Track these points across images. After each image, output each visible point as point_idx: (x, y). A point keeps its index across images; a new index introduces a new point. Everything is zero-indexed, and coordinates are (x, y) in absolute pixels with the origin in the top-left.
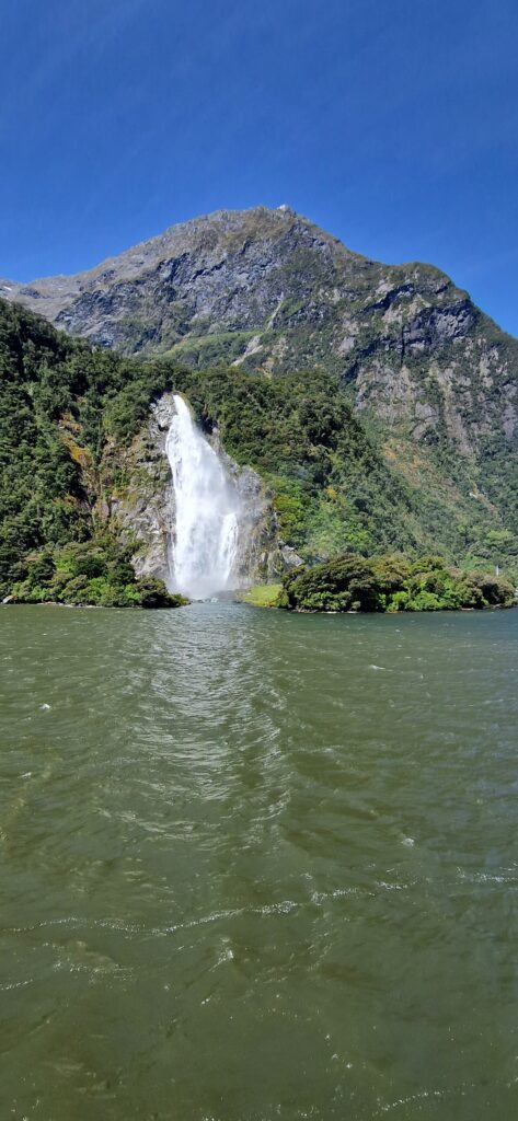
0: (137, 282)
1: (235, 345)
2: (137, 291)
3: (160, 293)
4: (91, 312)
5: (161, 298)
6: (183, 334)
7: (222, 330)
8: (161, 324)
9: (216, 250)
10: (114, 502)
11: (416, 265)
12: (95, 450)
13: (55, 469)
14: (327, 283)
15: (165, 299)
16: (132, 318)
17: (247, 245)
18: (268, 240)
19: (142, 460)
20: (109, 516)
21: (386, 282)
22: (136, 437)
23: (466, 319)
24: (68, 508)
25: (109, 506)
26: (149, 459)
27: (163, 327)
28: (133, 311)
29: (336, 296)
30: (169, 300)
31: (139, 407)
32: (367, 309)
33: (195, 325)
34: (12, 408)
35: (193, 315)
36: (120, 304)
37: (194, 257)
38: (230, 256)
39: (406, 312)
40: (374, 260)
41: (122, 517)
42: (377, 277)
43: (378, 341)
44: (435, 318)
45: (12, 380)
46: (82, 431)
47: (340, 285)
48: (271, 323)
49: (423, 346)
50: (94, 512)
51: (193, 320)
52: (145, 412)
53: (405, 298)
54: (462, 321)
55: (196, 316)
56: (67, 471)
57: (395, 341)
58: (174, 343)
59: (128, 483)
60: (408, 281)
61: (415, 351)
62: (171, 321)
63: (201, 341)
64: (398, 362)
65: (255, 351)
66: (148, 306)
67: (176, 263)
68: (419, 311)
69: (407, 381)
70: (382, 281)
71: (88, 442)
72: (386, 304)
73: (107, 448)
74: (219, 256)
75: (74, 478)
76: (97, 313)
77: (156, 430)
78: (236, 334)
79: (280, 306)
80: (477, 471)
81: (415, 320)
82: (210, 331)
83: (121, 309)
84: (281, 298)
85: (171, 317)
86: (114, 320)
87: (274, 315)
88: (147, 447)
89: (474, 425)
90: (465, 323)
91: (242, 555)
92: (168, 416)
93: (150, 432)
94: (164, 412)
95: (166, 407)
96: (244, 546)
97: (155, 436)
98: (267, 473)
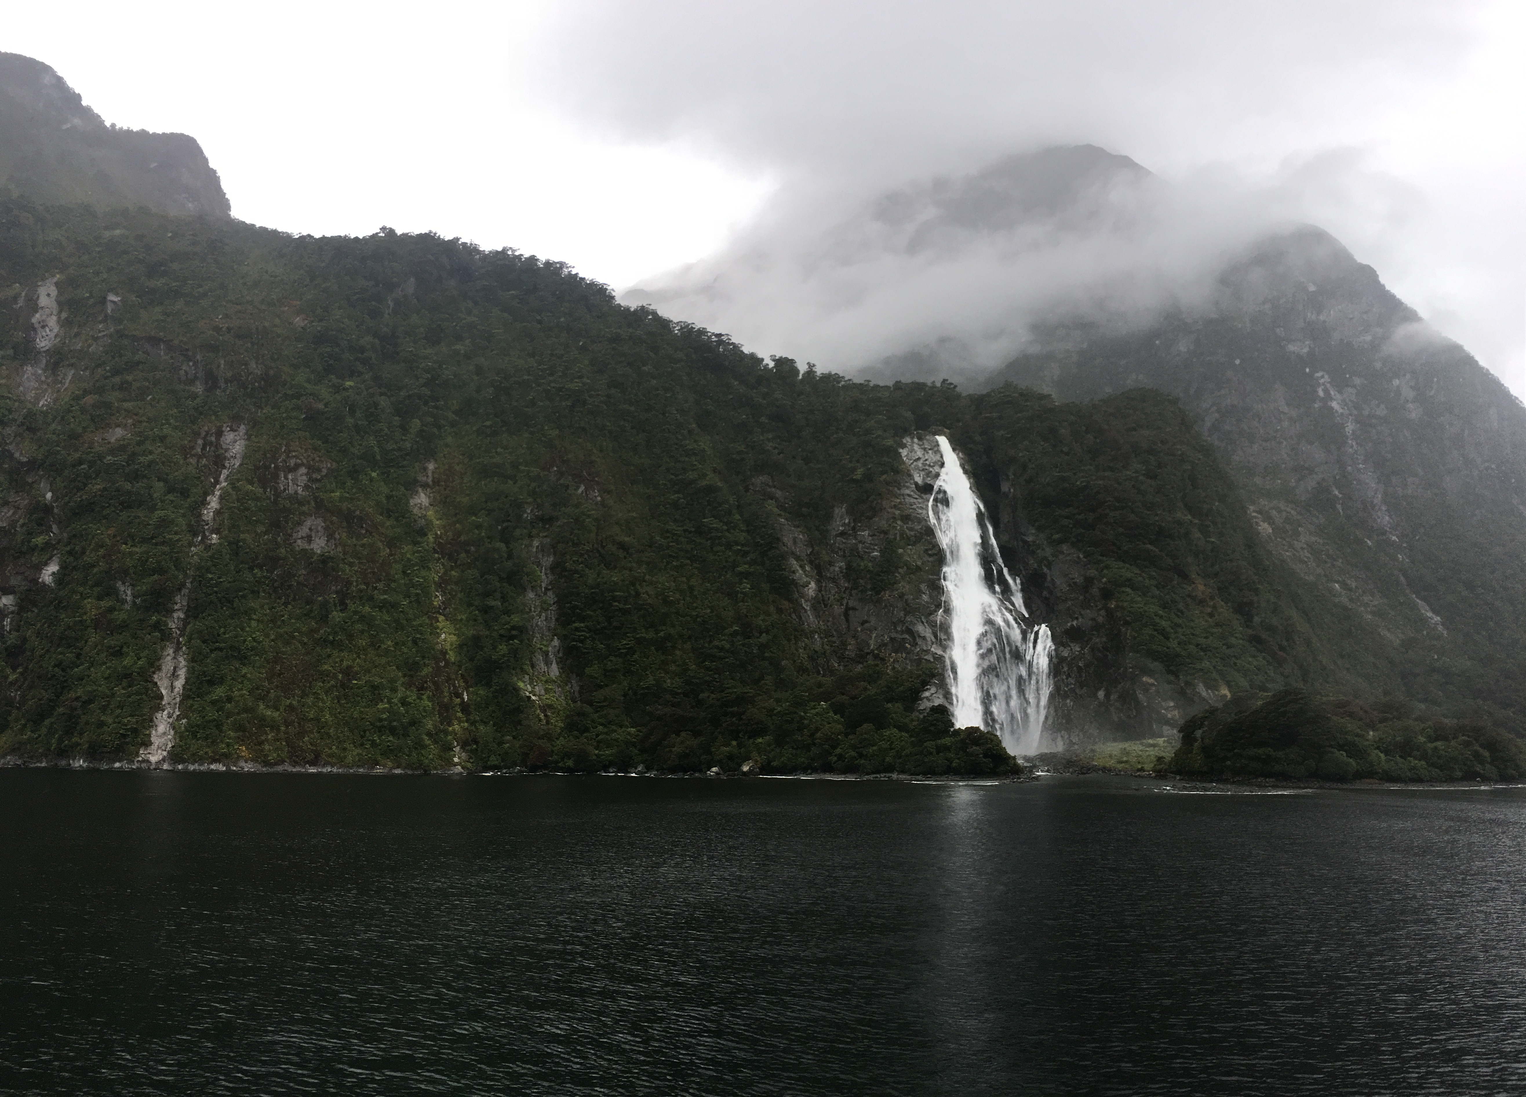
10: (853, 609)
22: (884, 503)
31: (884, 458)
52: (894, 463)
73: (837, 524)
77: (911, 490)
88: (902, 518)
91: (1065, 692)
92: (927, 467)
93: (903, 495)
94: (921, 461)
95: (924, 454)
96: (1068, 676)
97: (912, 500)
98: (1100, 558)
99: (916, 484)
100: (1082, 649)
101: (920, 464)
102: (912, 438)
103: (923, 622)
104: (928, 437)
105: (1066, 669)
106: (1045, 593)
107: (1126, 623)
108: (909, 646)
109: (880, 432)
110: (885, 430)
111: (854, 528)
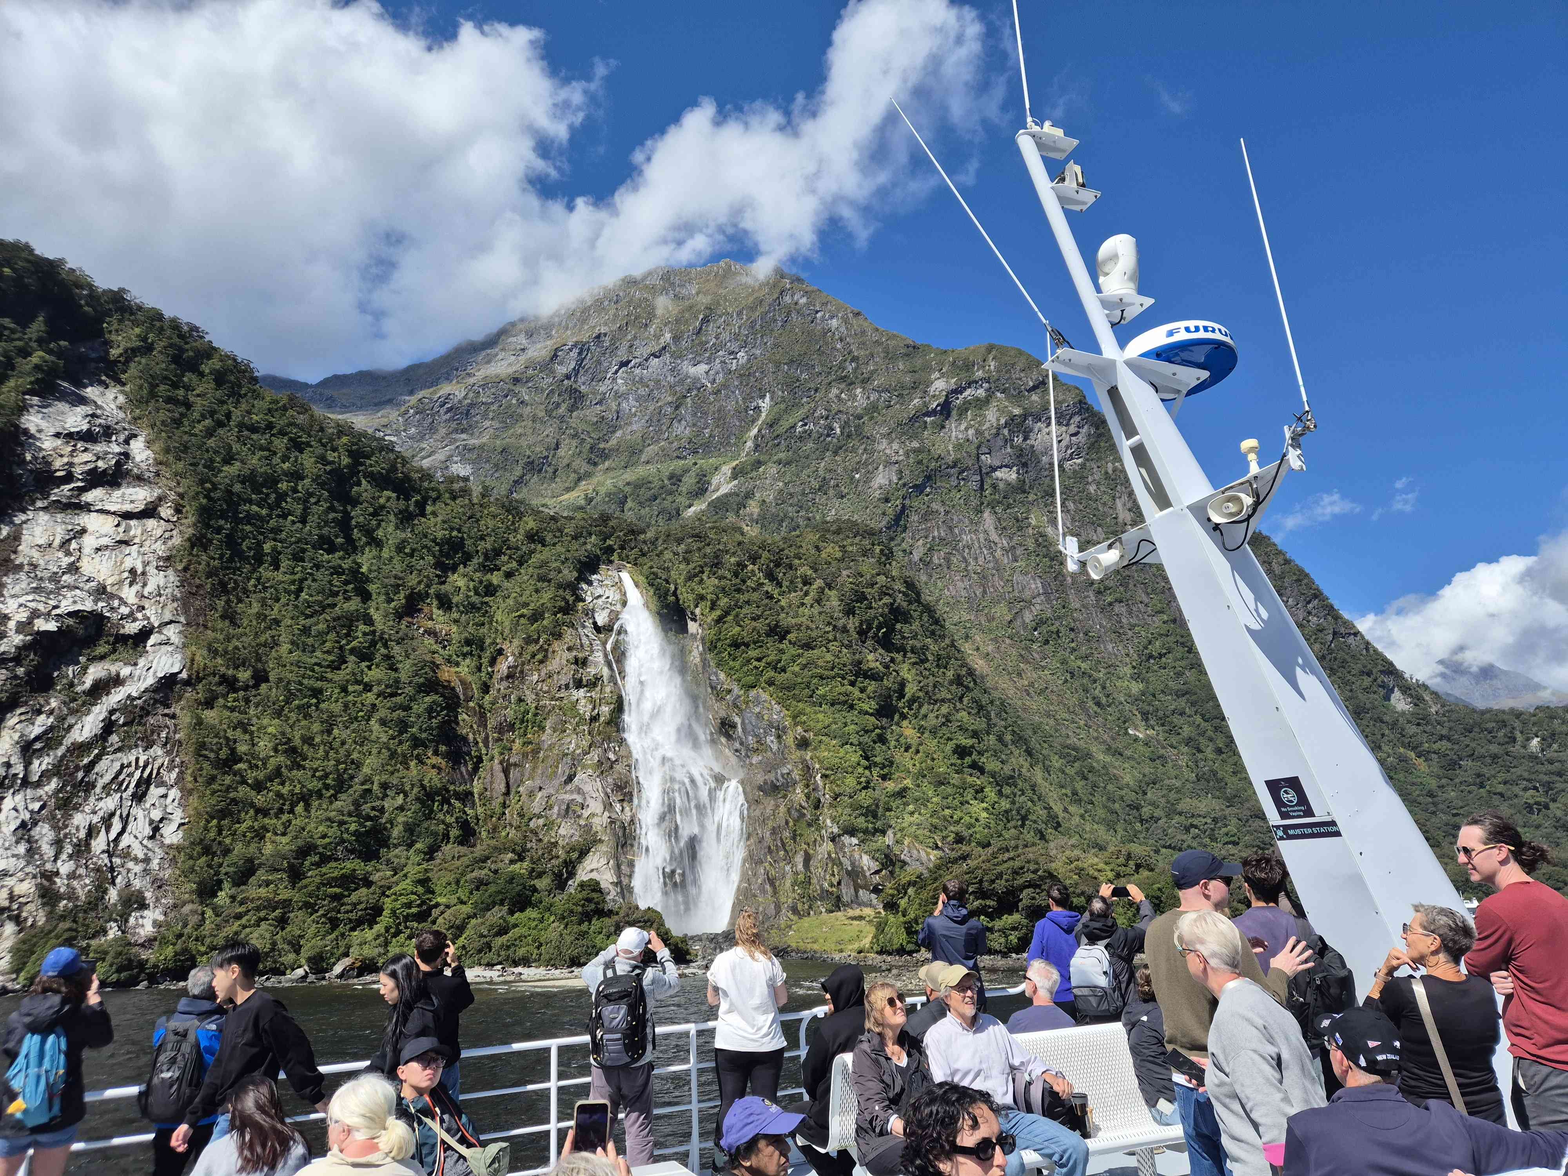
0: (516, 380)
1: (689, 481)
2: (516, 395)
3: (556, 398)
4: (433, 428)
5: (558, 405)
6: (595, 464)
7: (665, 455)
8: (557, 447)
9: (652, 330)
10: (515, 765)
11: (990, 349)
12: (479, 669)
13: (407, 708)
14: (843, 379)
15: (564, 407)
16: (507, 439)
17: (706, 320)
18: (740, 314)
19: (567, 687)
20: (507, 793)
21: (943, 375)
22: (556, 645)
23: (1084, 431)
24: (433, 778)
25: (506, 772)
26: (579, 684)
27: (561, 452)
28: (507, 427)
29: (860, 399)
30: (572, 409)
31: (561, 592)
32: (913, 419)
33: (617, 450)
34: (330, 601)
35: (614, 432)
36: (485, 416)
37: (613, 340)
38: (676, 338)
39: (981, 424)
40: (919, 342)
41: (531, 794)
42: (927, 368)
43: (938, 470)
44: (1031, 430)
45: (331, 550)
46: (455, 637)
47: (865, 381)
48: (750, 444)
49: (1014, 476)
50: (477, 787)
51: (613, 442)
52: (571, 599)
53: (978, 399)
54: (1075, 434)
55: (619, 434)
56: (430, 710)
57: (967, 469)
58: (579, 479)
59: (542, 729)
60: (980, 374)
61: (1001, 485)
62: (574, 443)
63: (629, 476)
64: (975, 502)
65: (724, 490)
66: (534, 419)
67: (582, 349)
68: (1003, 421)
69: (994, 536)
70: (937, 374)
71: (465, 655)
72: (945, 409)
73: (503, 666)
74: (657, 337)
75: (443, 723)
76: (443, 431)
77: (589, 630)
78: (690, 461)
79: (763, 415)
80: (1136, 688)
81: (998, 434)
82: (644, 458)
83: (487, 423)
84: (765, 404)
85: (575, 436)
86: (474, 442)
87: (755, 431)
88: (576, 661)
89: (1118, 608)
90: (1081, 439)
91: (759, 857)
92: (608, 606)
93: (580, 635)
94: (602, 599)
95: (605, 591)
96: (762, 839)
97: (590, 642)
98: (795, 703)
99: (595, 623)
100: (777, 806)
101: (600, 601)
103: (595, 781)
104: (611, 573)
105: (759, 830)
107: (824, 776)
108: (578, 809)
109: (558, 564)
110: (563, 563)
111: (522, 672)
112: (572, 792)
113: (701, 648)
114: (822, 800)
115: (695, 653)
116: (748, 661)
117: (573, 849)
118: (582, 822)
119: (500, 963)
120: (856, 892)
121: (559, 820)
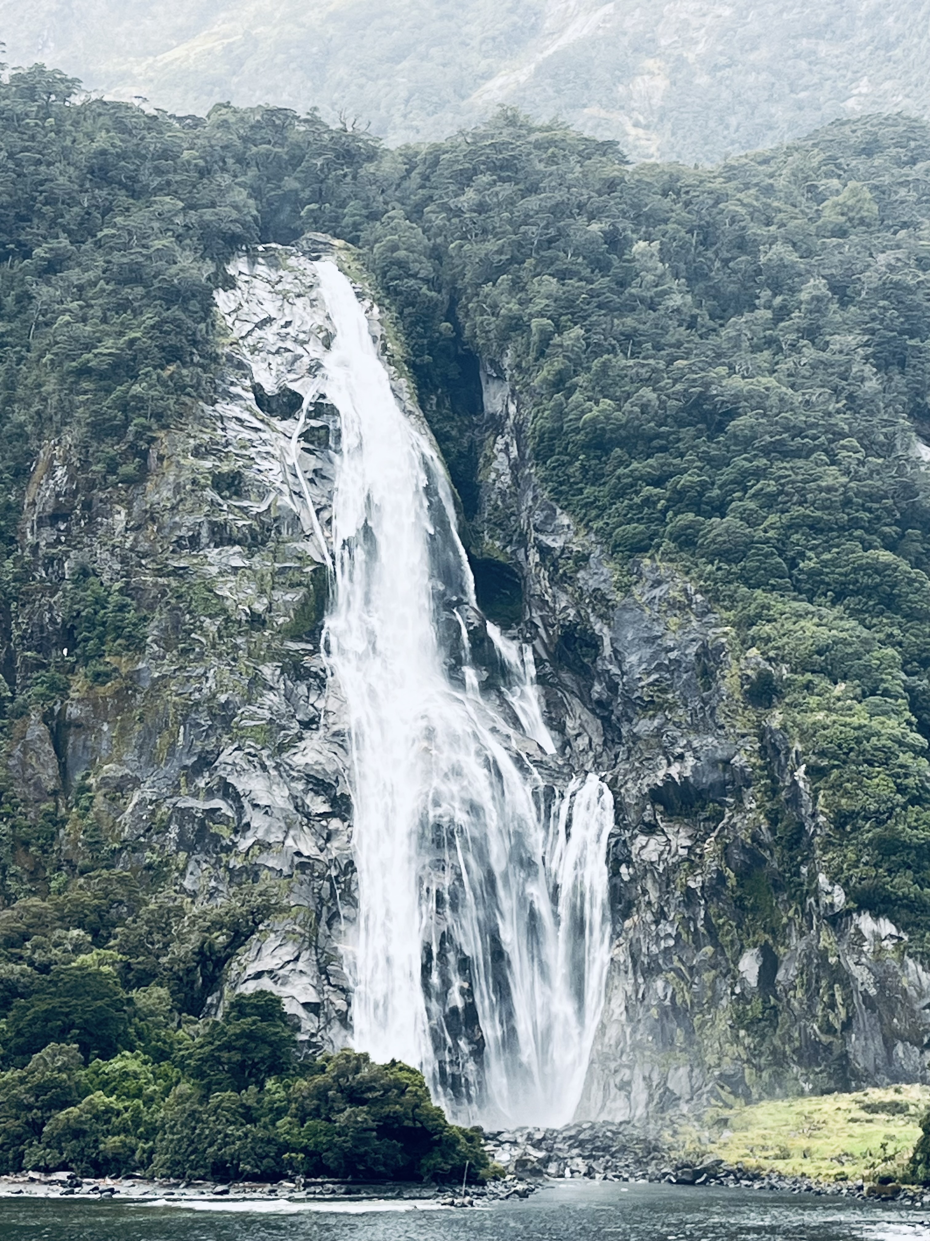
10: (79, 725)
19: (194, 543)
20: (61, 790)
22: (166, 442)
25: (57, 741)
26: (222, 538)
41: (116, 794)
59: (138, 642)
73: (43, 491)
77: (244, 406)
88: (215, 482)
91: (653, 958)
92: (289, 344)
93: (221, 418)
94: (275, 327)
95: (281, 309)
96: (661, 916)
97: (247, 434)
98: (744, 589)
99: (257, 389)
100: (698, 840)
101: (270, 334)
102: (253, 262)
103: (264, 768)
104: (292, 262)
105: (653, 895)
106: (597, 687)
107: (814, 772)
108: (225, 832)
109: (167, 241)
110: (179, 238)
111: (87, 505)
112: (210, 793)
113: (514, 452)
114: (810, 828)
115: (501, 463)
116: (632, 487)
117: (217, 925)
118: (236, 863)
119: (63, 1167)
120: (889, 1047)
121: (183, 855)
